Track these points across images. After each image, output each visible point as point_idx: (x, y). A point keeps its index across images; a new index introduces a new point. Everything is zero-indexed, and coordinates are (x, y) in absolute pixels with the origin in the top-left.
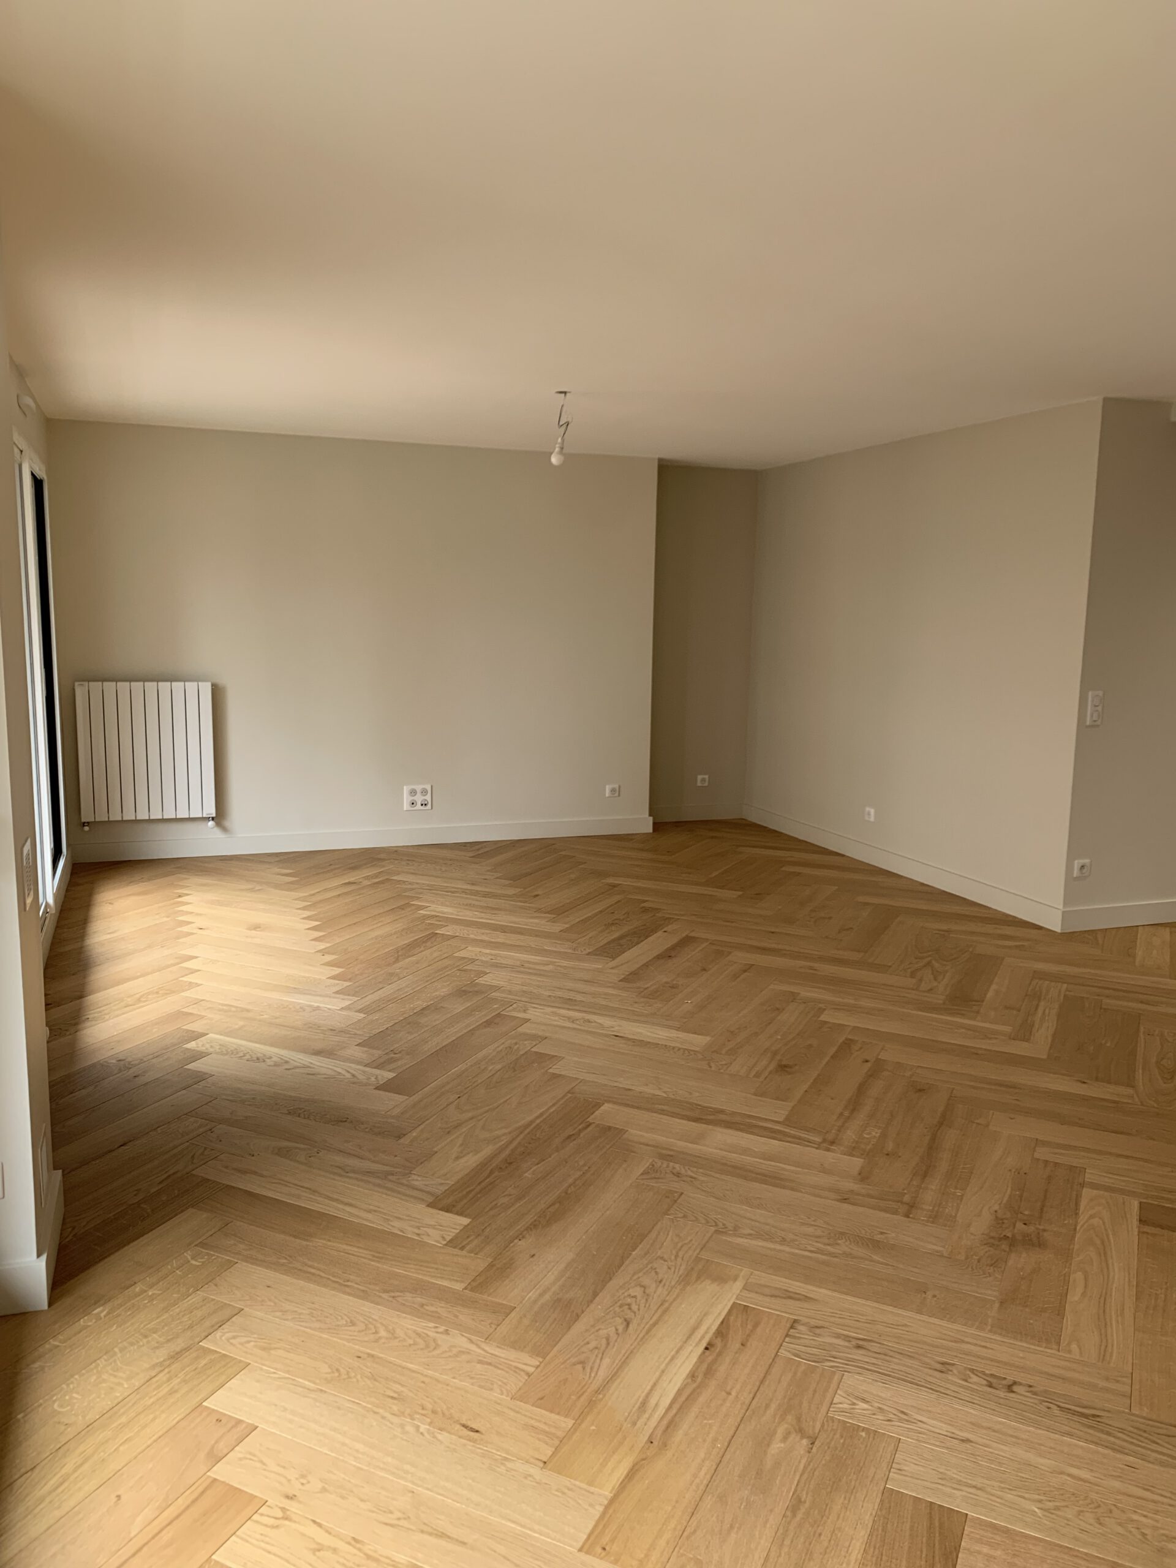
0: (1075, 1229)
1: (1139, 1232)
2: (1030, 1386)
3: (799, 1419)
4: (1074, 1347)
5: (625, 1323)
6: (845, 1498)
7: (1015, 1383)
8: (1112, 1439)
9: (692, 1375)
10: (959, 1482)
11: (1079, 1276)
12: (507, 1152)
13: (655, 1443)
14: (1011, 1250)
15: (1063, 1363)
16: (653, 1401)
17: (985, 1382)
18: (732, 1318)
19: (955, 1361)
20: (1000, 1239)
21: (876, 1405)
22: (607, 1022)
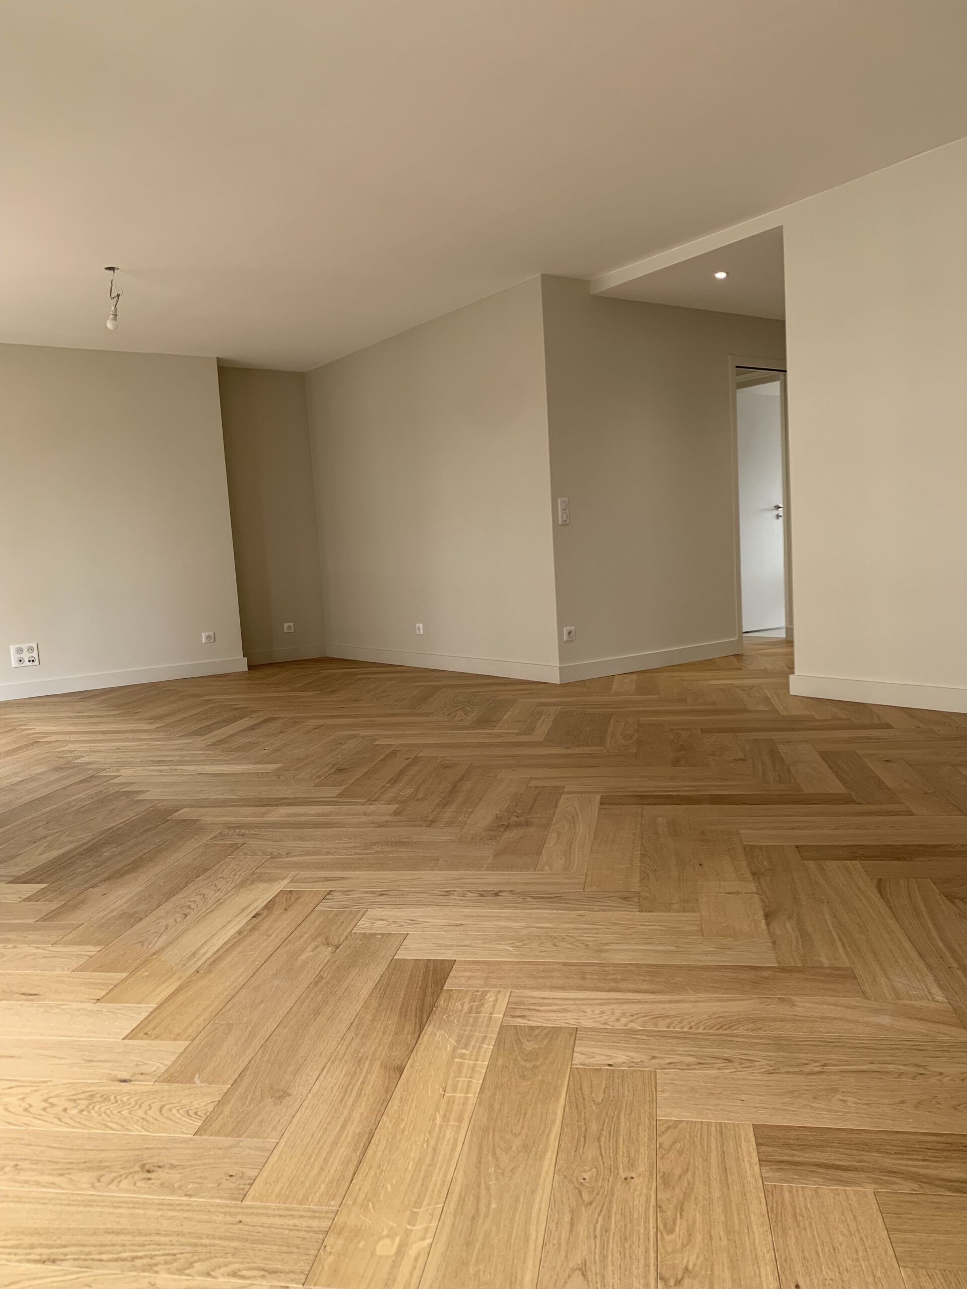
0: (554, 814)
1: (599, 808)
2: (511, 891)
3: (327, 938)
4: (547, 867)
5: (184, 916)
6: (359, 970)
7: (501, 891)
8: (569, 905)
9: (240, 932)
10: (451, 946)
11: (554, 835)
12: (90, 844)
13: (201, 972)
14: (505, 830)
15: (535, 877)
16: (202, 951)
17: (478, 895)
18: (277, 899)
19: (457, 889)
20: (498, 827)
21: (391, 920)
22: (193, 768)
